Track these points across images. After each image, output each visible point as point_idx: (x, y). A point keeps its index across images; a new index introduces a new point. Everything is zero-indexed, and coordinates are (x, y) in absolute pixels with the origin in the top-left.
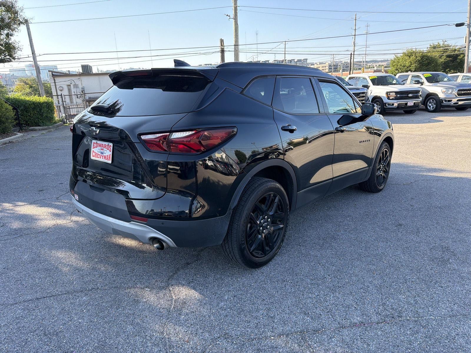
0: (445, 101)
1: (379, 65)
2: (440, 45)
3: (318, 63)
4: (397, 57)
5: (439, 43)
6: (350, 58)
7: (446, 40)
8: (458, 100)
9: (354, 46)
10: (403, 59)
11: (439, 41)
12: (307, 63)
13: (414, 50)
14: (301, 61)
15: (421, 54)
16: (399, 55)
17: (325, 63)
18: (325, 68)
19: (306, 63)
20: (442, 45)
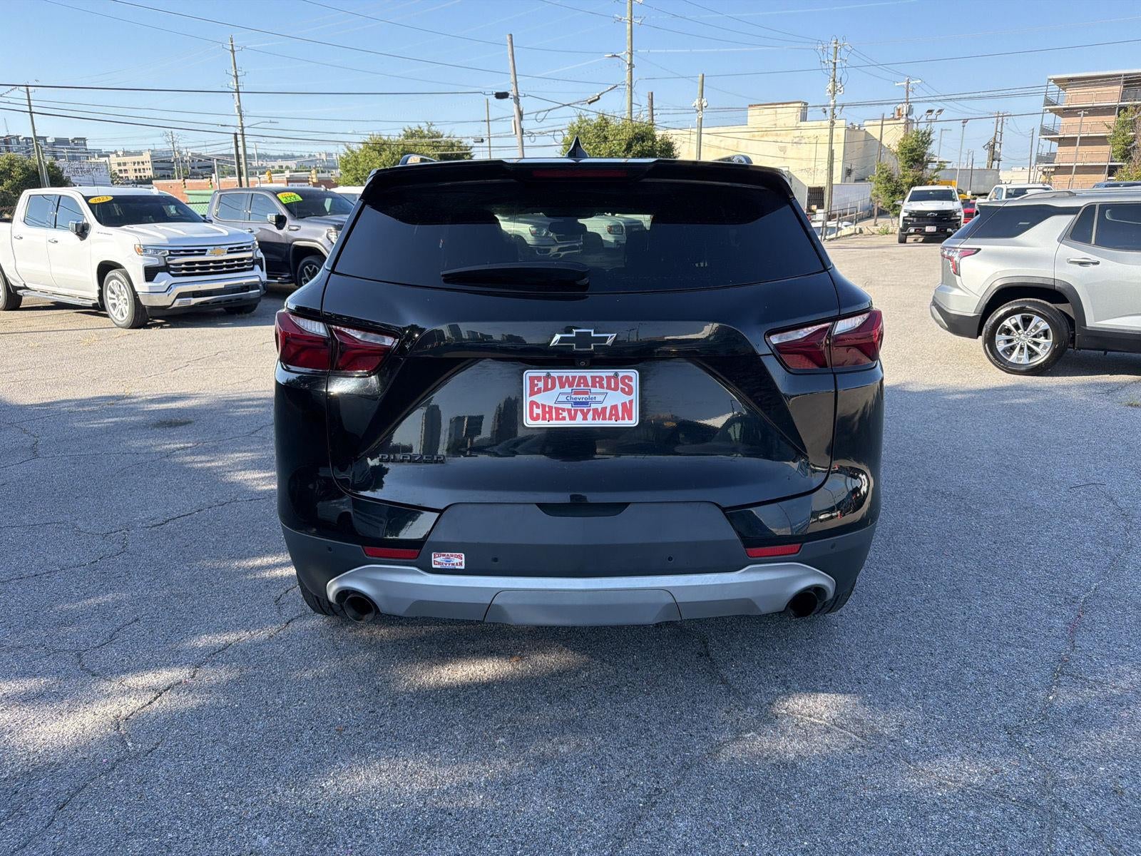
0: (540, 251)
1: (279, 166)
2: (422, 132)
3: (120, 153)
4: (352, 152)
5: (420, 128)
6: (233, 145)
7: (434, 123)
8: (560, 250)
9: (241, 115)
10: (365, 156)
11: (421, 124)
12: (86, 149)
13: (386, 138)
14: (68, 144)
15: (401, 147)
16: (354, 147)
17: (140, 153)
18: (143, 167)
19: (84, 150)
20: (426, 132)
